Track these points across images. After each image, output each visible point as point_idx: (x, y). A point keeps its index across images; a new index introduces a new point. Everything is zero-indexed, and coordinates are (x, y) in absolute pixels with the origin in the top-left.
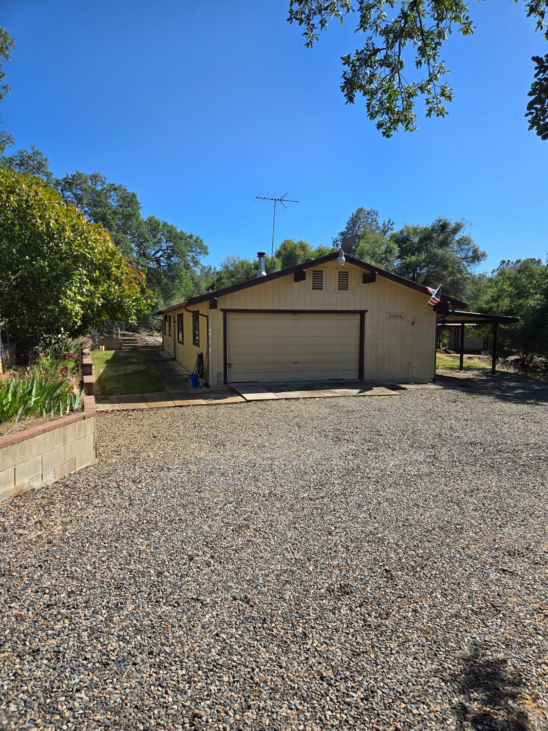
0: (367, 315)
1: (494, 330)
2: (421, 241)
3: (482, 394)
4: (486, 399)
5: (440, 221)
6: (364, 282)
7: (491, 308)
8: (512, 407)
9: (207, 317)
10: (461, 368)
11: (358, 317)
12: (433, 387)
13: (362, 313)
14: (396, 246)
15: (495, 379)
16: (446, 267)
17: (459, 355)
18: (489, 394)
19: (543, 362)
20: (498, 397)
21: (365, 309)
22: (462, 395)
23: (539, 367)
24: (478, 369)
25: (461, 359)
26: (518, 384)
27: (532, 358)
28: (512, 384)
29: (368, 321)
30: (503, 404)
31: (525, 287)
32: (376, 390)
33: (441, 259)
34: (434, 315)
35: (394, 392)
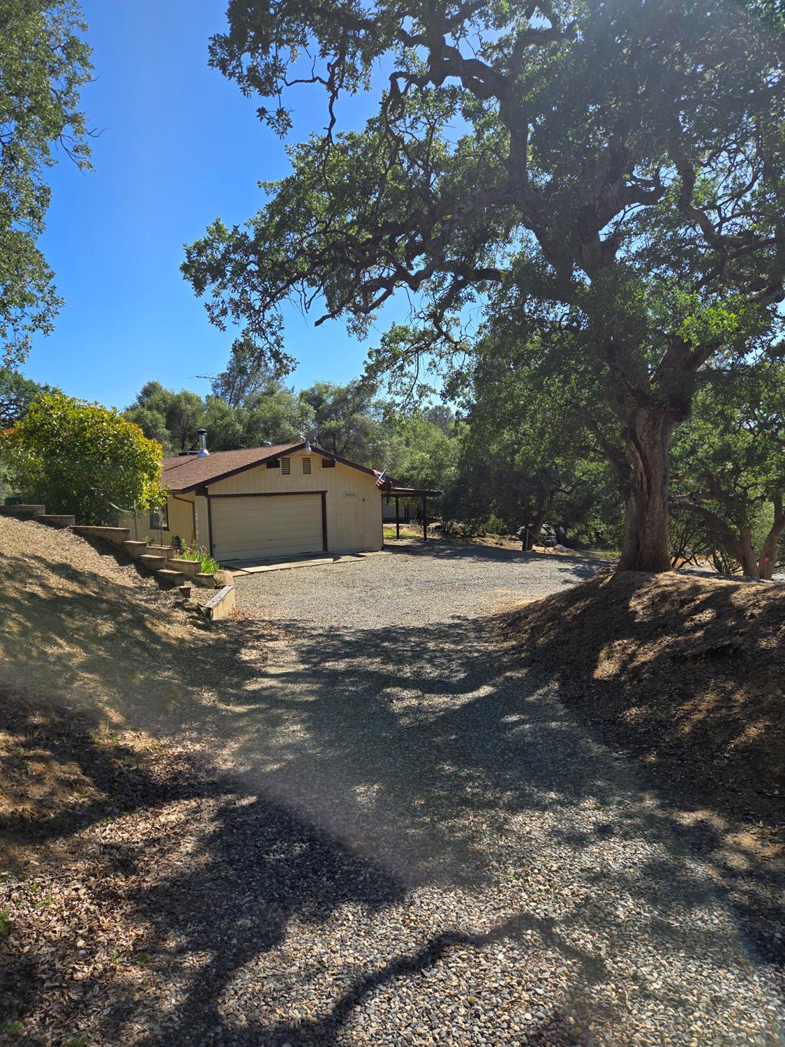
0: (327, 494)
1: (425, 501)
2: (336, 403)
3: (423, 555)
4: (425, 558)
5: (354, 383)
6: (323, 467)
7: (412, 476)
8: (444, 562)
9: (193, 503)
10: (398, 537)
11: (320, 496)
12: (384, 553)
13: (323, 494)
14: (312, 408)
15: (428, 544)
16: (366, 434)
17: (395, 525)
18: (428, 555)
19: (461, 527)
20: (434, 556)
21: (325, 490)
22: (409, 557)
23: (457, 533)
24: (411, 538)
25: (398, 528)
26: (446, 547)
27: (452, 524)
28: (442, 547)
29: (328, 500)
30: (439, 560)
31: (442, 460)
32: (343, 559)
33: (362, 426)
34: (379, 492)
35: (359, 559)
